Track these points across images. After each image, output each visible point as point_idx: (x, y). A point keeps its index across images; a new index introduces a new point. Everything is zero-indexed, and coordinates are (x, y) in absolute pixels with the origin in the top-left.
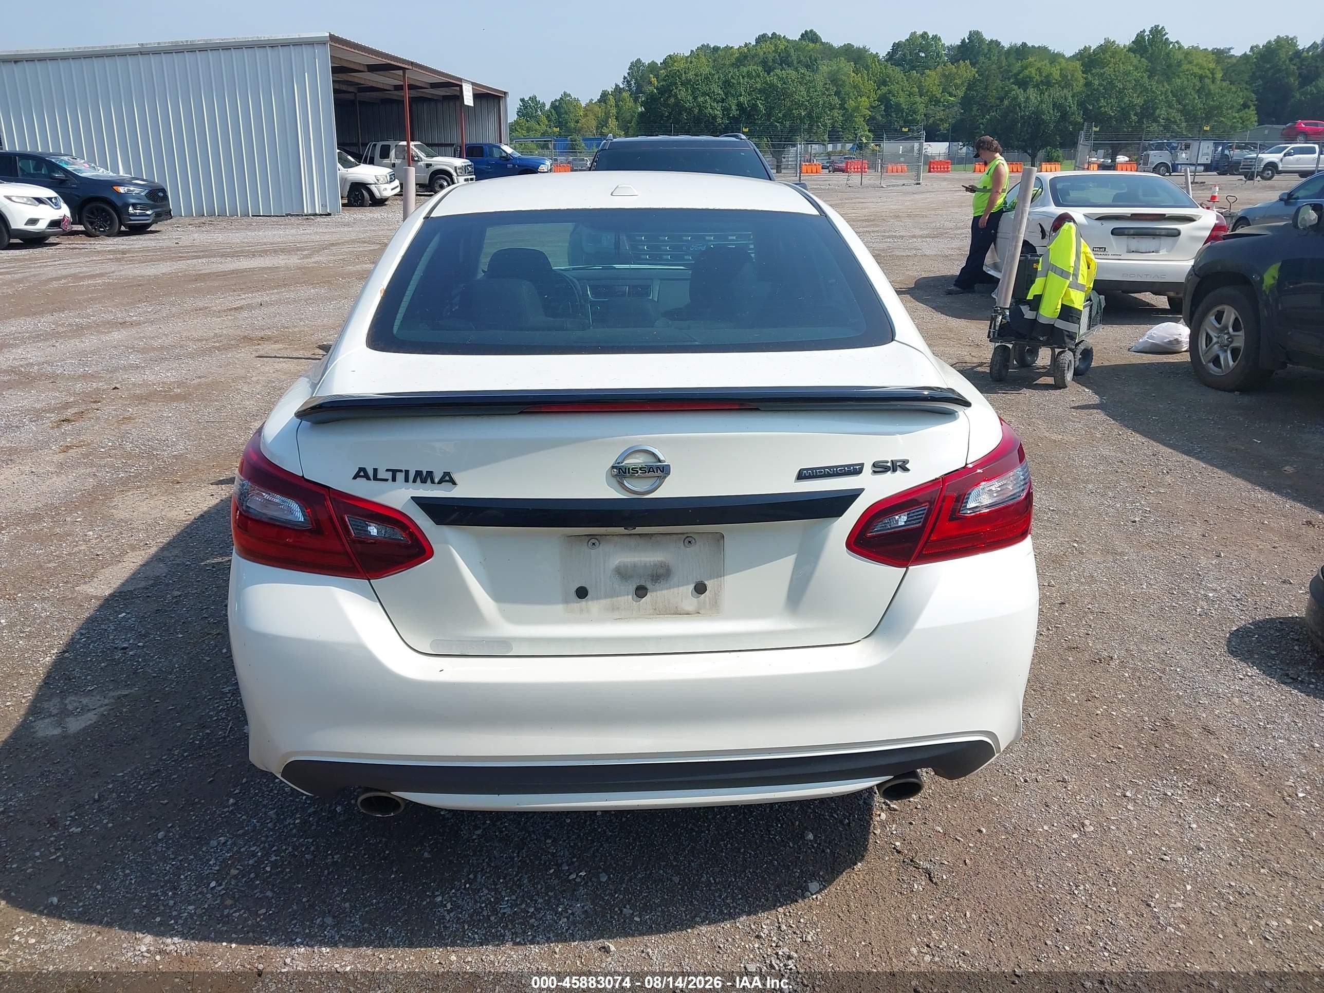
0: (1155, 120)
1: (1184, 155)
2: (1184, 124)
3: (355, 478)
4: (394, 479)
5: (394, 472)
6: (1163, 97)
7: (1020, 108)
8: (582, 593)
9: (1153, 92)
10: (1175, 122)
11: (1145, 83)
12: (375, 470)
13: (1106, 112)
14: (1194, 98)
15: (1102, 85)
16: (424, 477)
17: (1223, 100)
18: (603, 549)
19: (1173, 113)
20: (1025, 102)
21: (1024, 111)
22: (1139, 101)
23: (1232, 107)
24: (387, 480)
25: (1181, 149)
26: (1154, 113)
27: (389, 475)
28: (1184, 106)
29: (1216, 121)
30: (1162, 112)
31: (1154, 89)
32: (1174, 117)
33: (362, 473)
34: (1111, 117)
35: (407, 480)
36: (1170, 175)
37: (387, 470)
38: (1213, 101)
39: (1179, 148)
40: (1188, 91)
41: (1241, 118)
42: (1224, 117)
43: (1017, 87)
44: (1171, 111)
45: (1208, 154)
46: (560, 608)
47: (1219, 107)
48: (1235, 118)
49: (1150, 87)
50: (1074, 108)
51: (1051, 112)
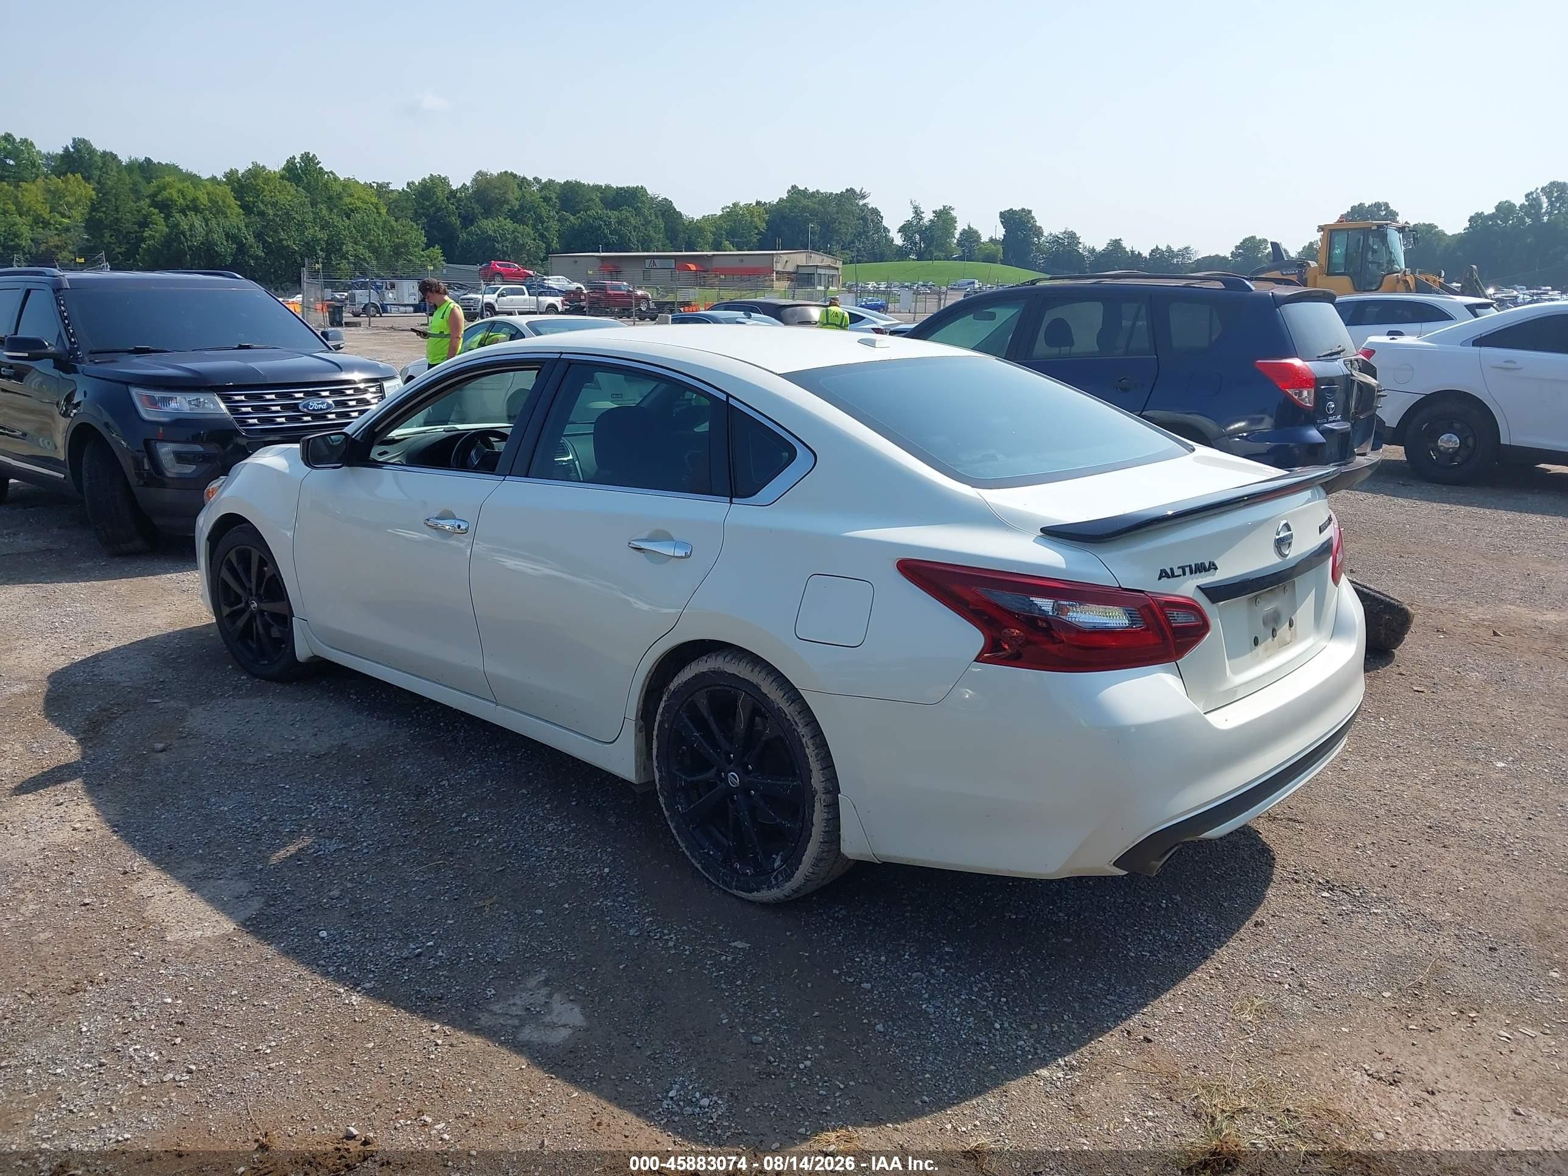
0: (344, 257)
1: (390, 295)
2: (374, 262)
3: (1159, 579)
4: (1184, 574)
5: (1183, 568)
6: (347, 232)
7: (185, 236)
8: (1256, 642)
9: (336, 226)
10: (365, 259)
11: (325, 216)
12: (1172, 569)
13: (288, 246)
14: (379, 235)
15: (277, 216)
16: (1200, 569)
17: (407, 237)
18: (1261, 603)
19: (361, 250)
20: (191, 230)
21: (191, 241)
22: (323, 235)
23: (418, 245)
24: (1180, 576)
25: (386, 288)
26: (341, 249)
27: (1180, 572)
28: (371, 242)
29: (405, 260)
30: (348, 247)
31: (336, 223)
32: (363, 255)
33: (1163, 574)
34: (296, 252)
35: (1191, 573)
36: (381, 316)
37: (1179, 568)
38: (398, 238)
39: (384, 288)
40: (371, 226)
41: (428, 256)
42: (412, 255)
43: (157, 211)
44: (358, 247)
45: (414, 294)
46: (1248, 656)
47: (406, 245)
48: (423, 256)
49: (331, 221)
50: (252, 240)
51: (225, 243)
